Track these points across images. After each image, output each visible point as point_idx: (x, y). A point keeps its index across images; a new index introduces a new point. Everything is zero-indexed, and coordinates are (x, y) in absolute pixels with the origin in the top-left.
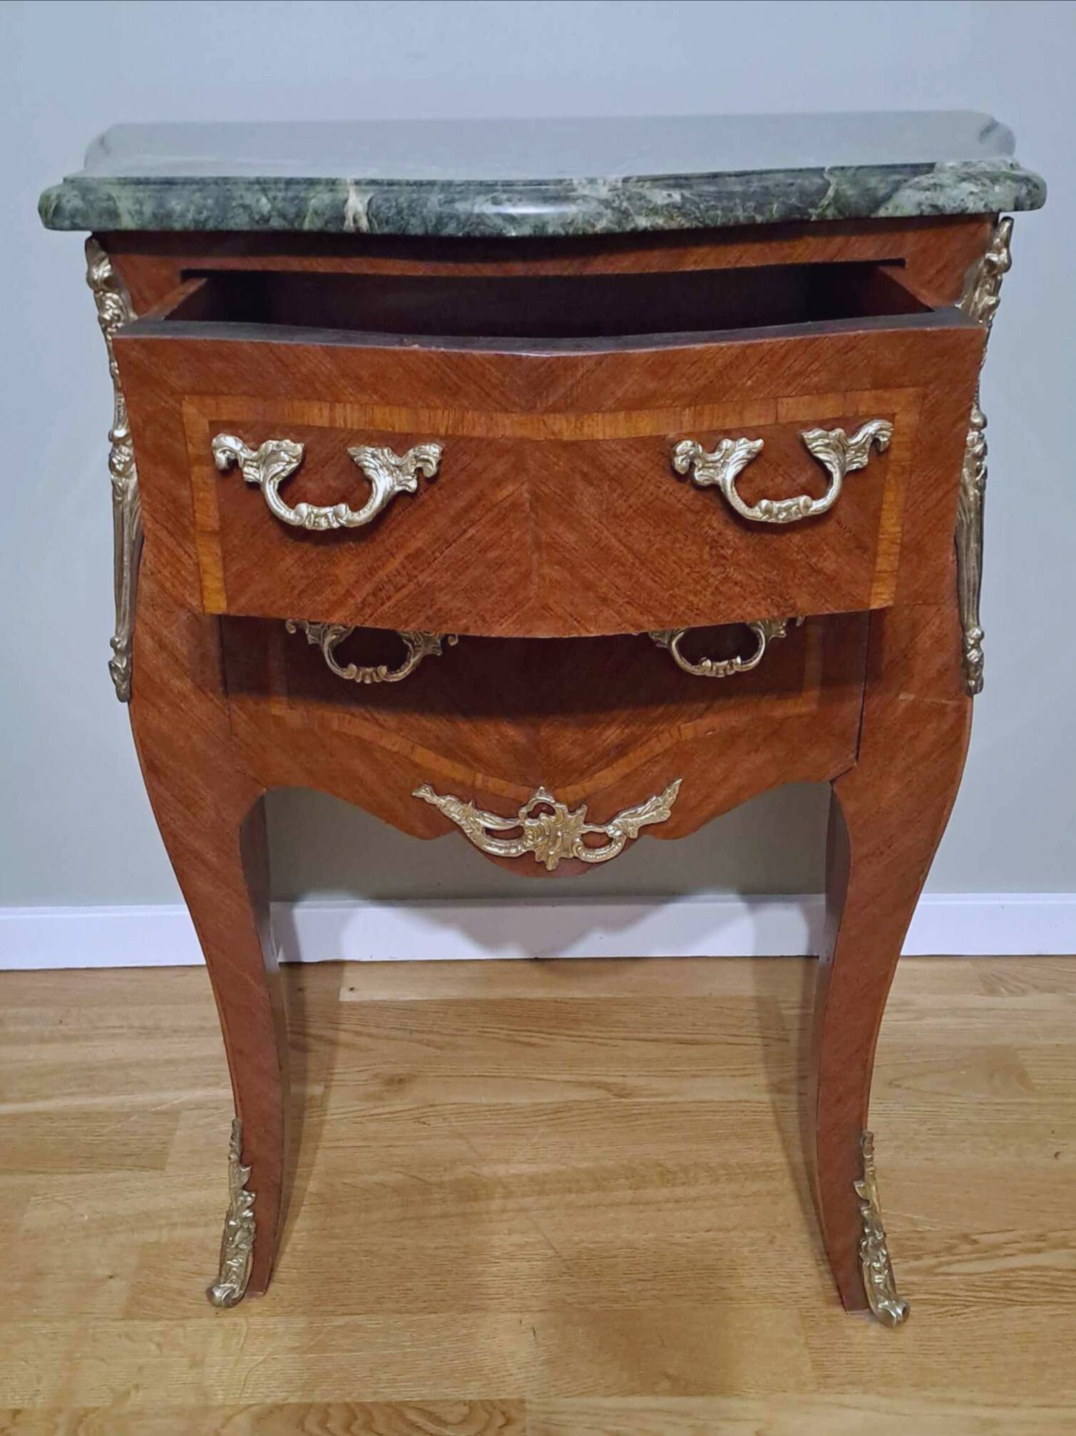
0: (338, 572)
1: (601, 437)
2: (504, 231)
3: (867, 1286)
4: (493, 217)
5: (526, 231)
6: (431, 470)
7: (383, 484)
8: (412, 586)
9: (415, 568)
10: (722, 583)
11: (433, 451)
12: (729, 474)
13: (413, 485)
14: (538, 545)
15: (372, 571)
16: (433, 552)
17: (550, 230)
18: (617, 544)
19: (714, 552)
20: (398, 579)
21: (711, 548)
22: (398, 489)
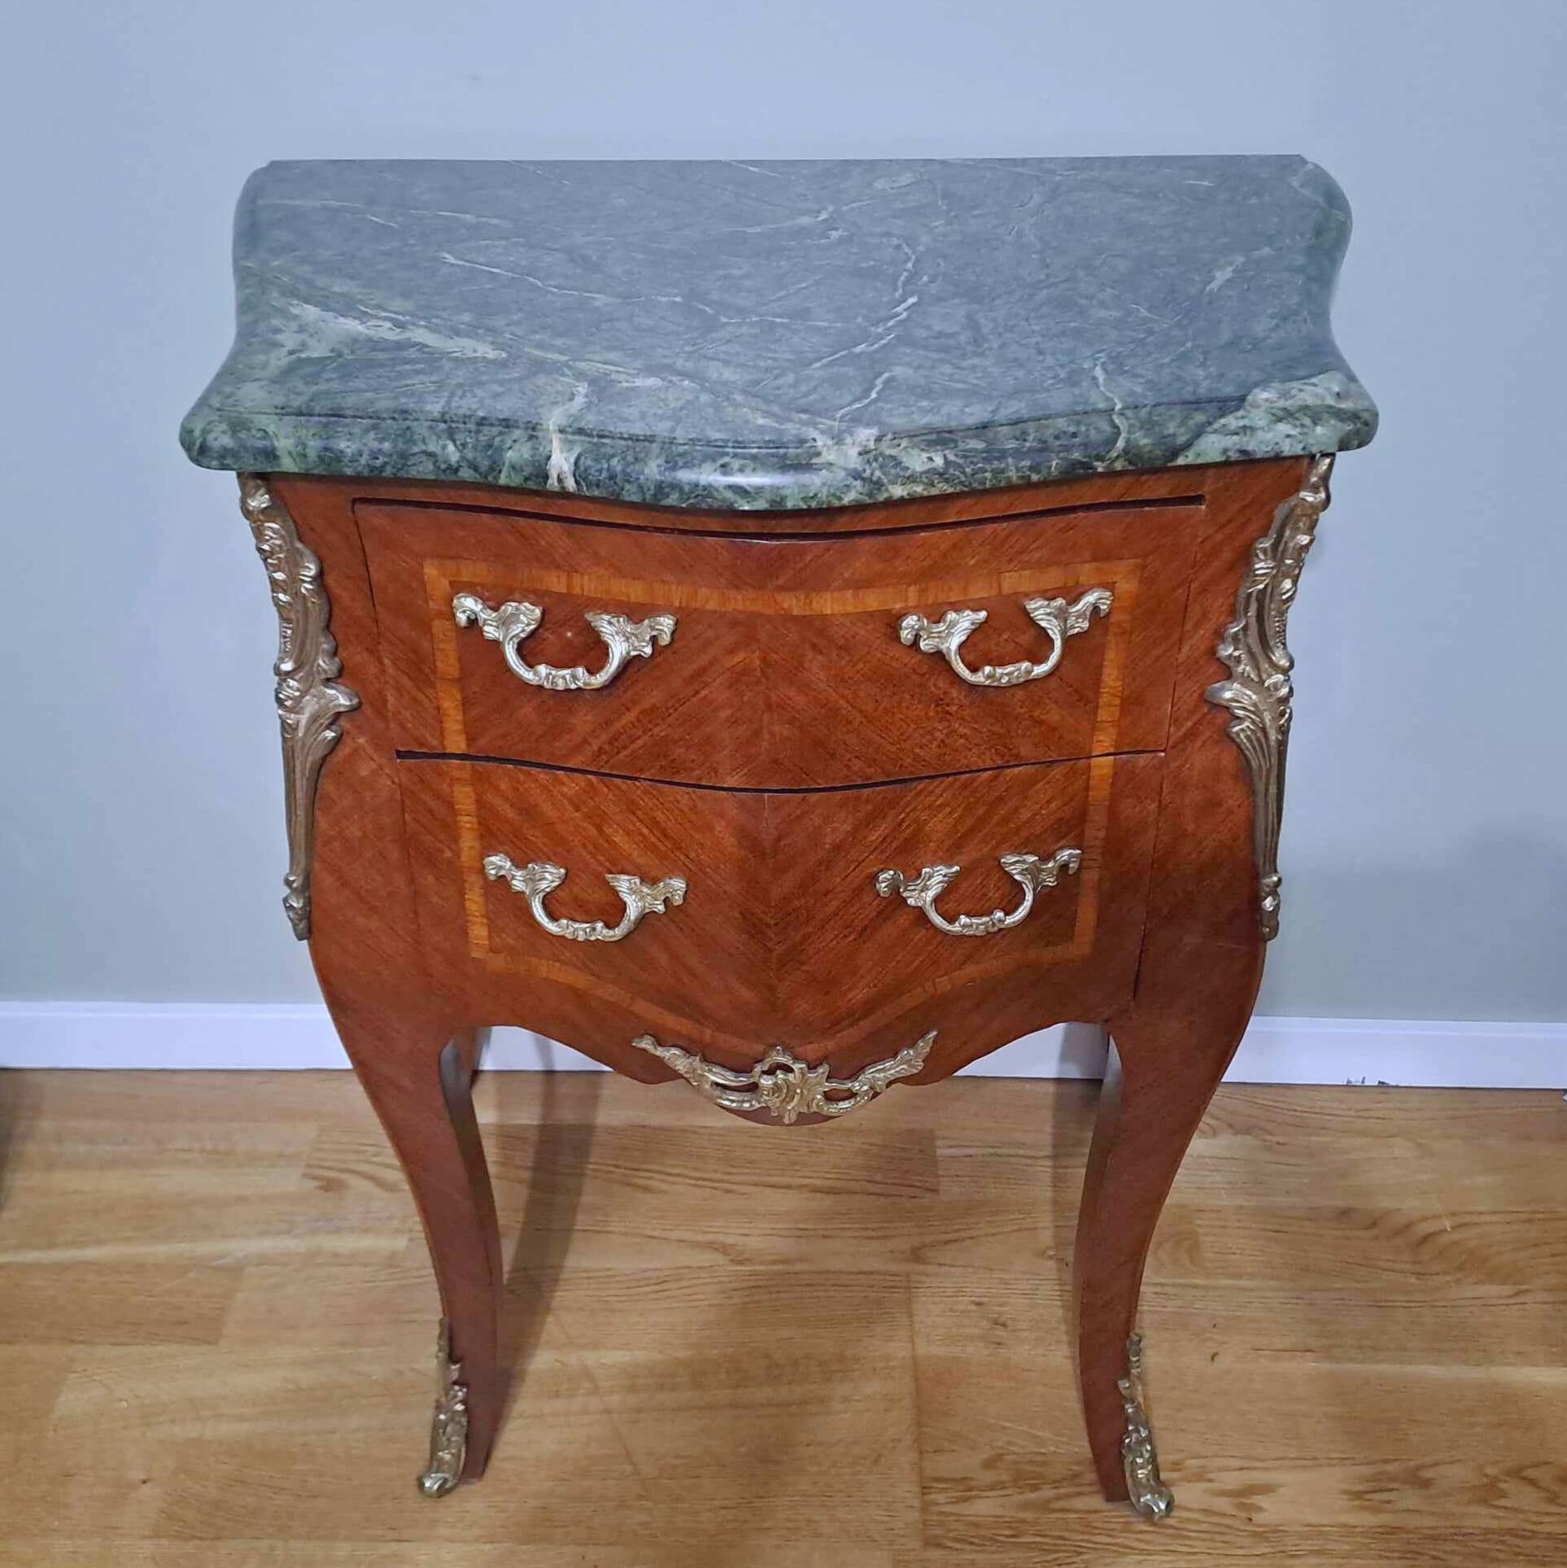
0: (574, 721)
1: (829, 612)
2: (735, 505)
3: (1129, 1481)
4: (721, 489)
5: (761, 505)
6: (665, 639)
7: (618, 650)
8: (646, 738)
9: (650, 722)
10: (947, 735)
11: (666, 623)
12: (954, 643)
13: (648, 650)
14: (769, 707)
15: (608, 723)
16: (667, 709)
17: (790, 505)
18: (845, 705)
19: (940, 709)
20: (634, 731)
21: (937, 706)
22: (633, 653)
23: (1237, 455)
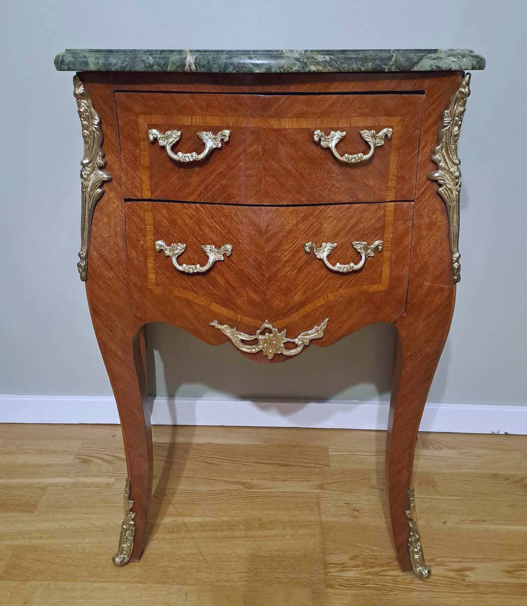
0: (192, 181)
1: (288, 128)
2: (254, 70)
4: (249, 64)
5: (263, 70)
6: (227, 139)
7: (209, 145)
8: (219, 185)
11: (227, 133)
12: (334, 143)
13: (220, 145)
14: (265, 169)
15: (204, 180)
16: (227, 172)
17: (273, 70)
18: (293, 169)
20: (214, 183)
22: (214, 147)
23: (436, 68)
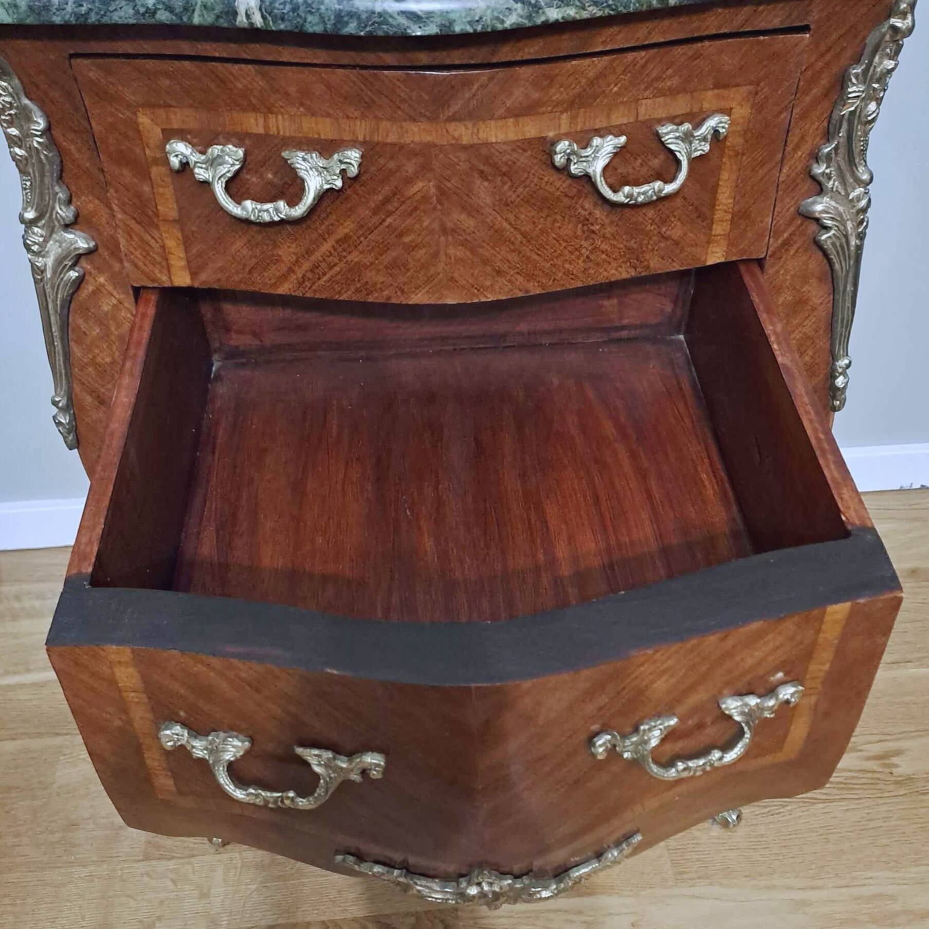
0: (280, 253)
1: (494, 140)
2: (409, 31)
4: (396, 16)
5: (432, 29)
6: (353, 170)
7: (313, 184)
8: (342, 264)
9: (344, 250)
10: (592, 252)
11: (354, 157)
12: (599, 166)
13: (339, 183)
14: (444, 231)
15: (309, 253)
16: (358, 237)
17: (458, 29)
18: (508, 227)
19: (585, 229)
20: (331, 258)
21: (583, 226)
22: (326, 187)
